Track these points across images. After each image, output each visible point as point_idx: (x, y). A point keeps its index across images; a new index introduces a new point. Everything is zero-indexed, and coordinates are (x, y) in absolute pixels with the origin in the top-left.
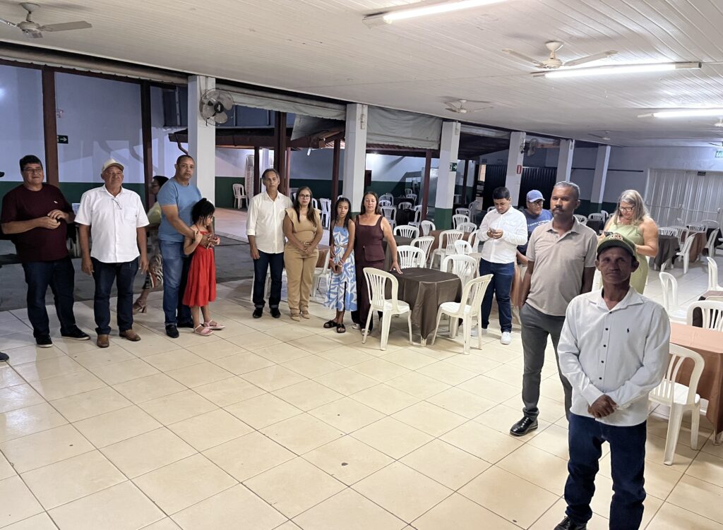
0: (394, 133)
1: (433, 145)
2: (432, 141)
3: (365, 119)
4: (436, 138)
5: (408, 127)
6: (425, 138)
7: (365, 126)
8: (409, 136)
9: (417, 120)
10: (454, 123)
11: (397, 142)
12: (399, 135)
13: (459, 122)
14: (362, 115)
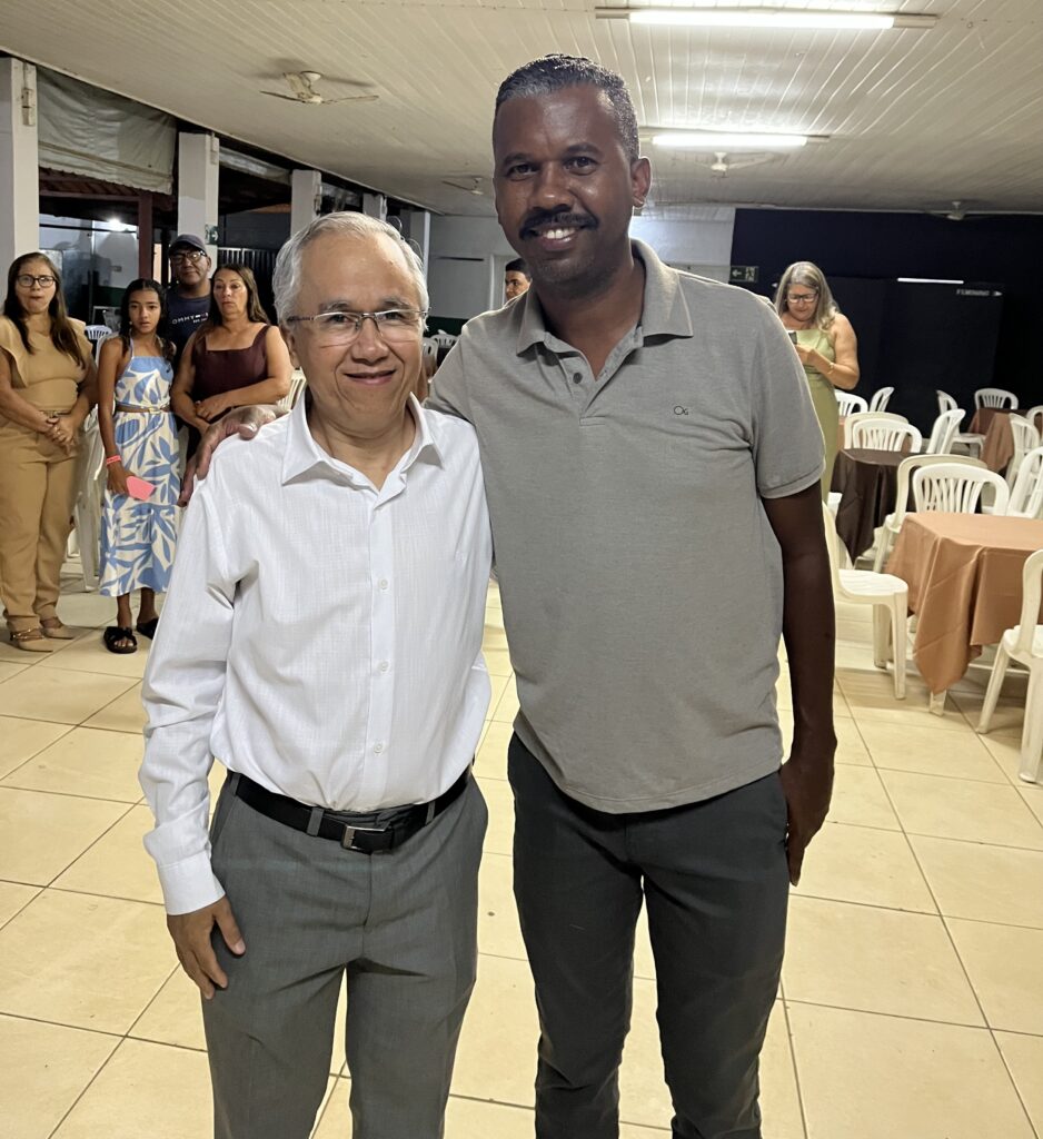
0: (85, 146)
1: (161, 183)
2: (158, 174)
3: (33, 100)
4: (166, 169)
5: (110, 136)
6: (145, 167)
7: (33, 118)
8: (115, 158)
9: (129, 122)
10: (207, 137)
11: (91, 170)
12: (92, 152)
13: (217, 135)
14: (26, 90)
